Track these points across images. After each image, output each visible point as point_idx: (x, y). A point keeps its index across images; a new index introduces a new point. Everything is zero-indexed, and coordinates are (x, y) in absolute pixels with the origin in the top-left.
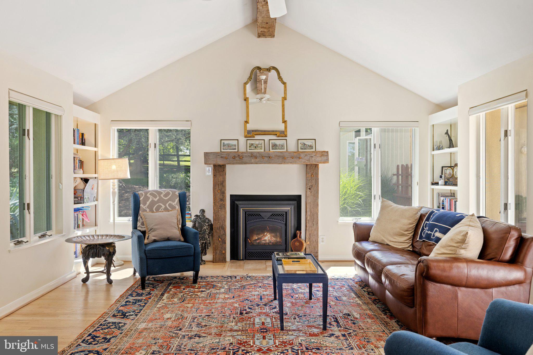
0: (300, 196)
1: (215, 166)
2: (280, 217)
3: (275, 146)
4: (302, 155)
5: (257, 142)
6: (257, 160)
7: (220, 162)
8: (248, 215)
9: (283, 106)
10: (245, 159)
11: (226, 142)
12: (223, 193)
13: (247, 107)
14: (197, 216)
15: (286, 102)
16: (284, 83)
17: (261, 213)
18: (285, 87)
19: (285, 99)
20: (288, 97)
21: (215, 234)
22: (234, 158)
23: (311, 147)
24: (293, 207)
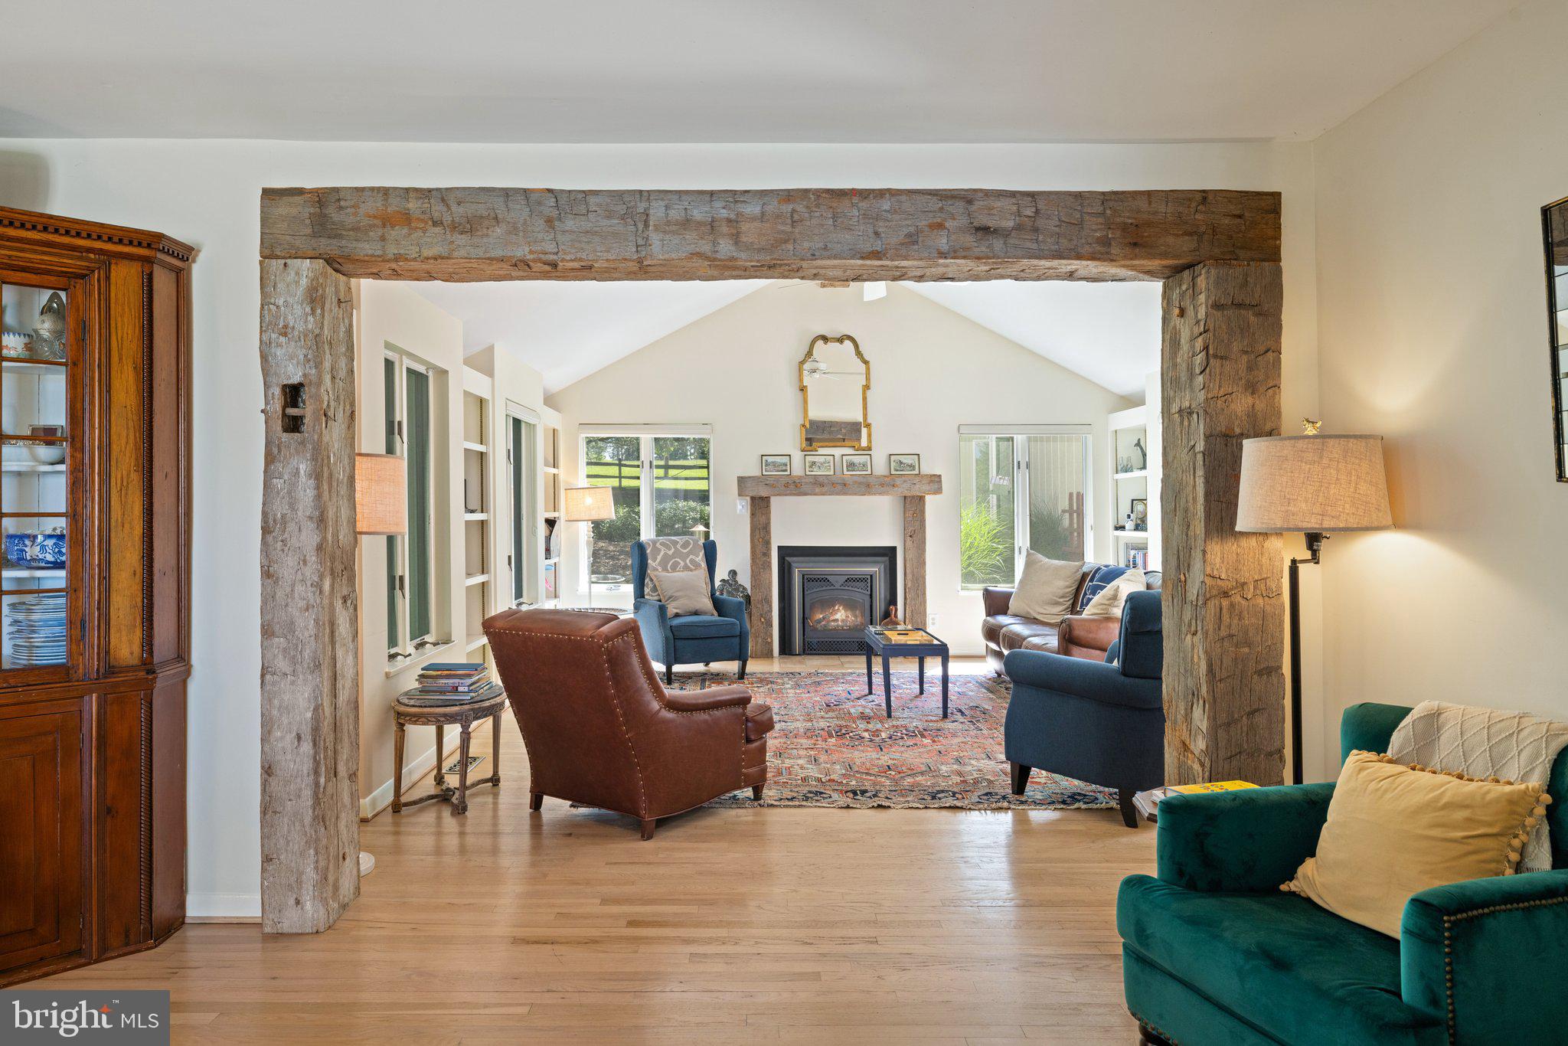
0: (894, 549)
1: (753, 499)
2: (862, 584)
3: (851, 466)
4: (898, 481)
5: (822, 459)
6: (825, 489)
7: (763, 492)
8: (806, 579)
9: (865, 399)
10: (804, 488)
11: (770, 459)
12: (768, 543)
13: (805, 402)
14: (723, 581)
15: (869, 393)
16: (866, 362)
17: (829, 577)
18: (868, 369)
19: (867, 387)
20: (872, 385)
21: (754, 611)
22: (787, 485)
23: (912, 467)
24: (883, 566)
